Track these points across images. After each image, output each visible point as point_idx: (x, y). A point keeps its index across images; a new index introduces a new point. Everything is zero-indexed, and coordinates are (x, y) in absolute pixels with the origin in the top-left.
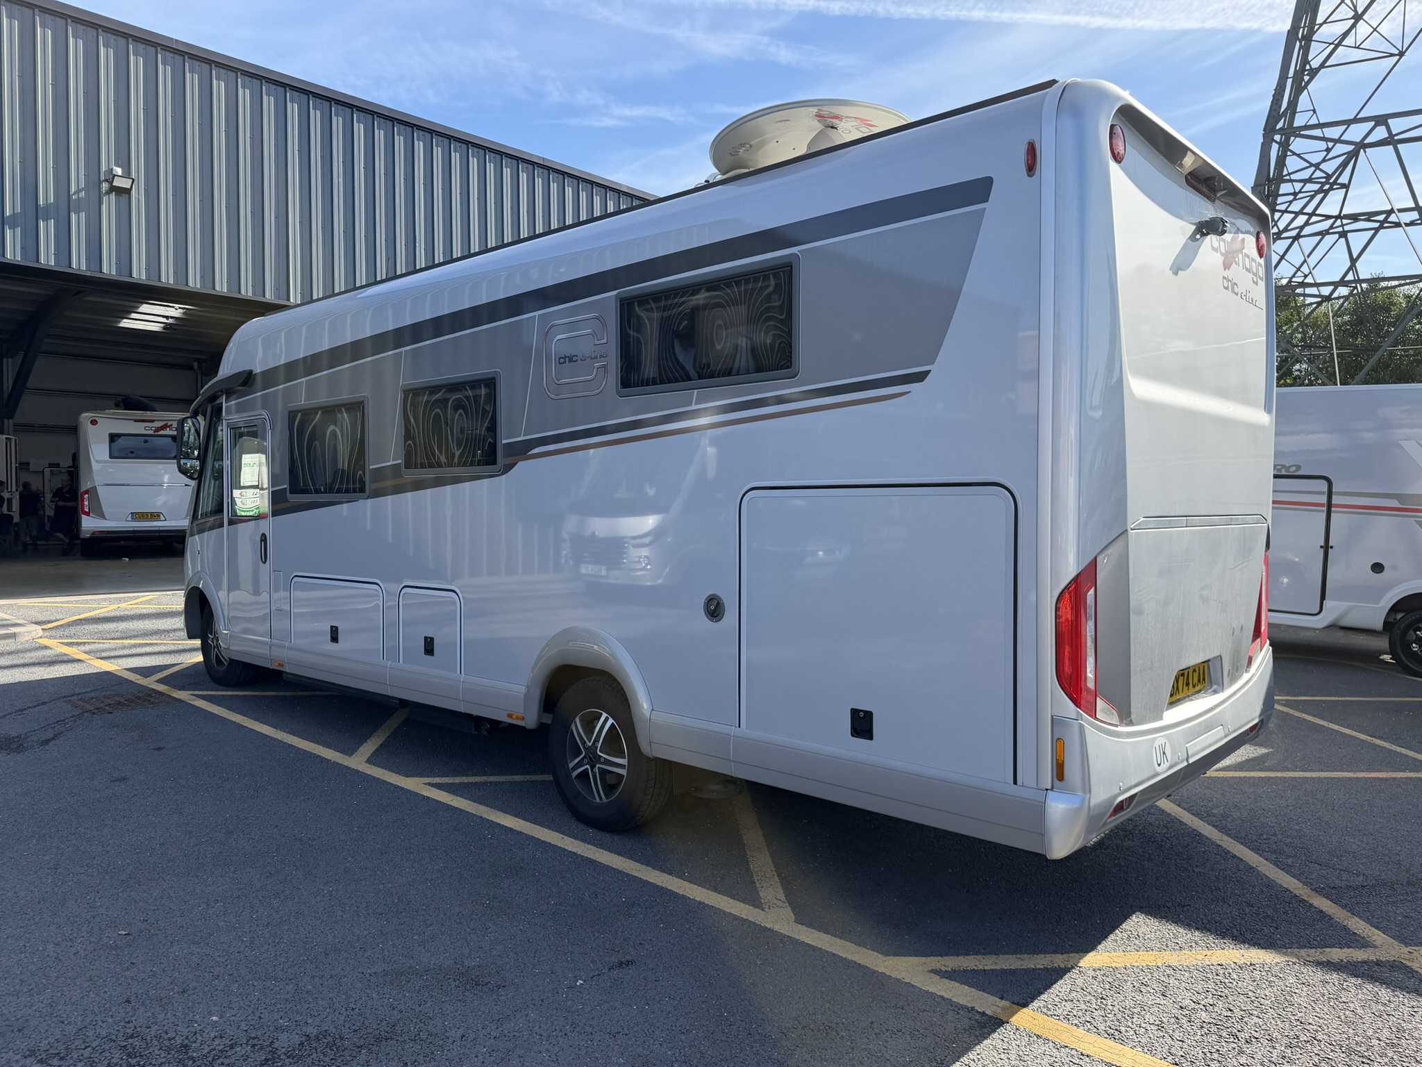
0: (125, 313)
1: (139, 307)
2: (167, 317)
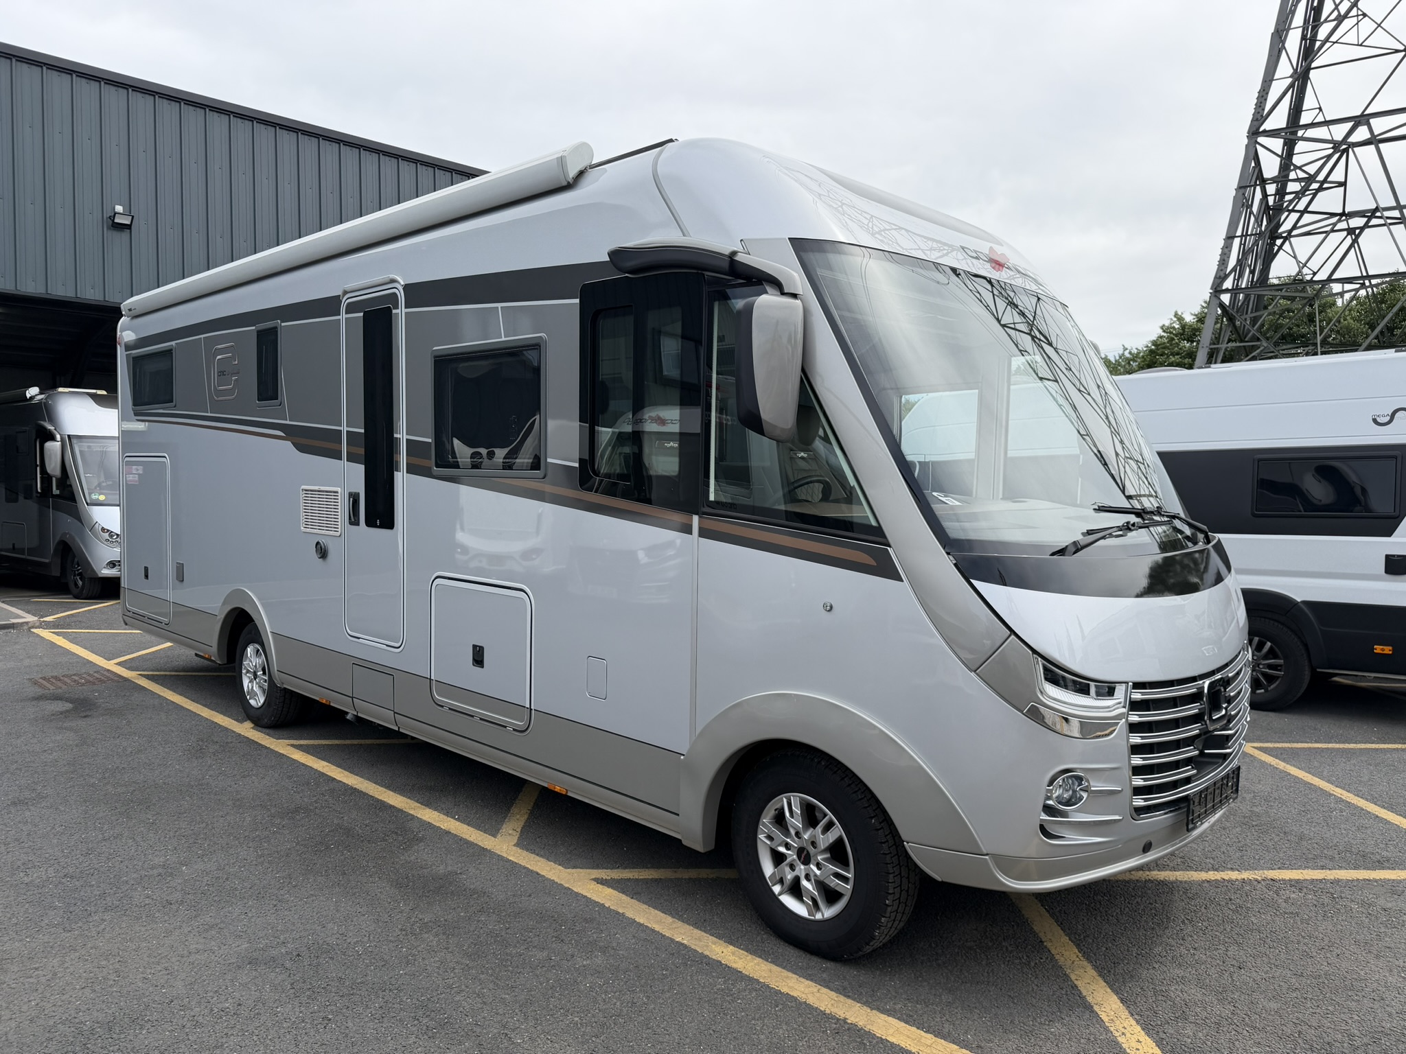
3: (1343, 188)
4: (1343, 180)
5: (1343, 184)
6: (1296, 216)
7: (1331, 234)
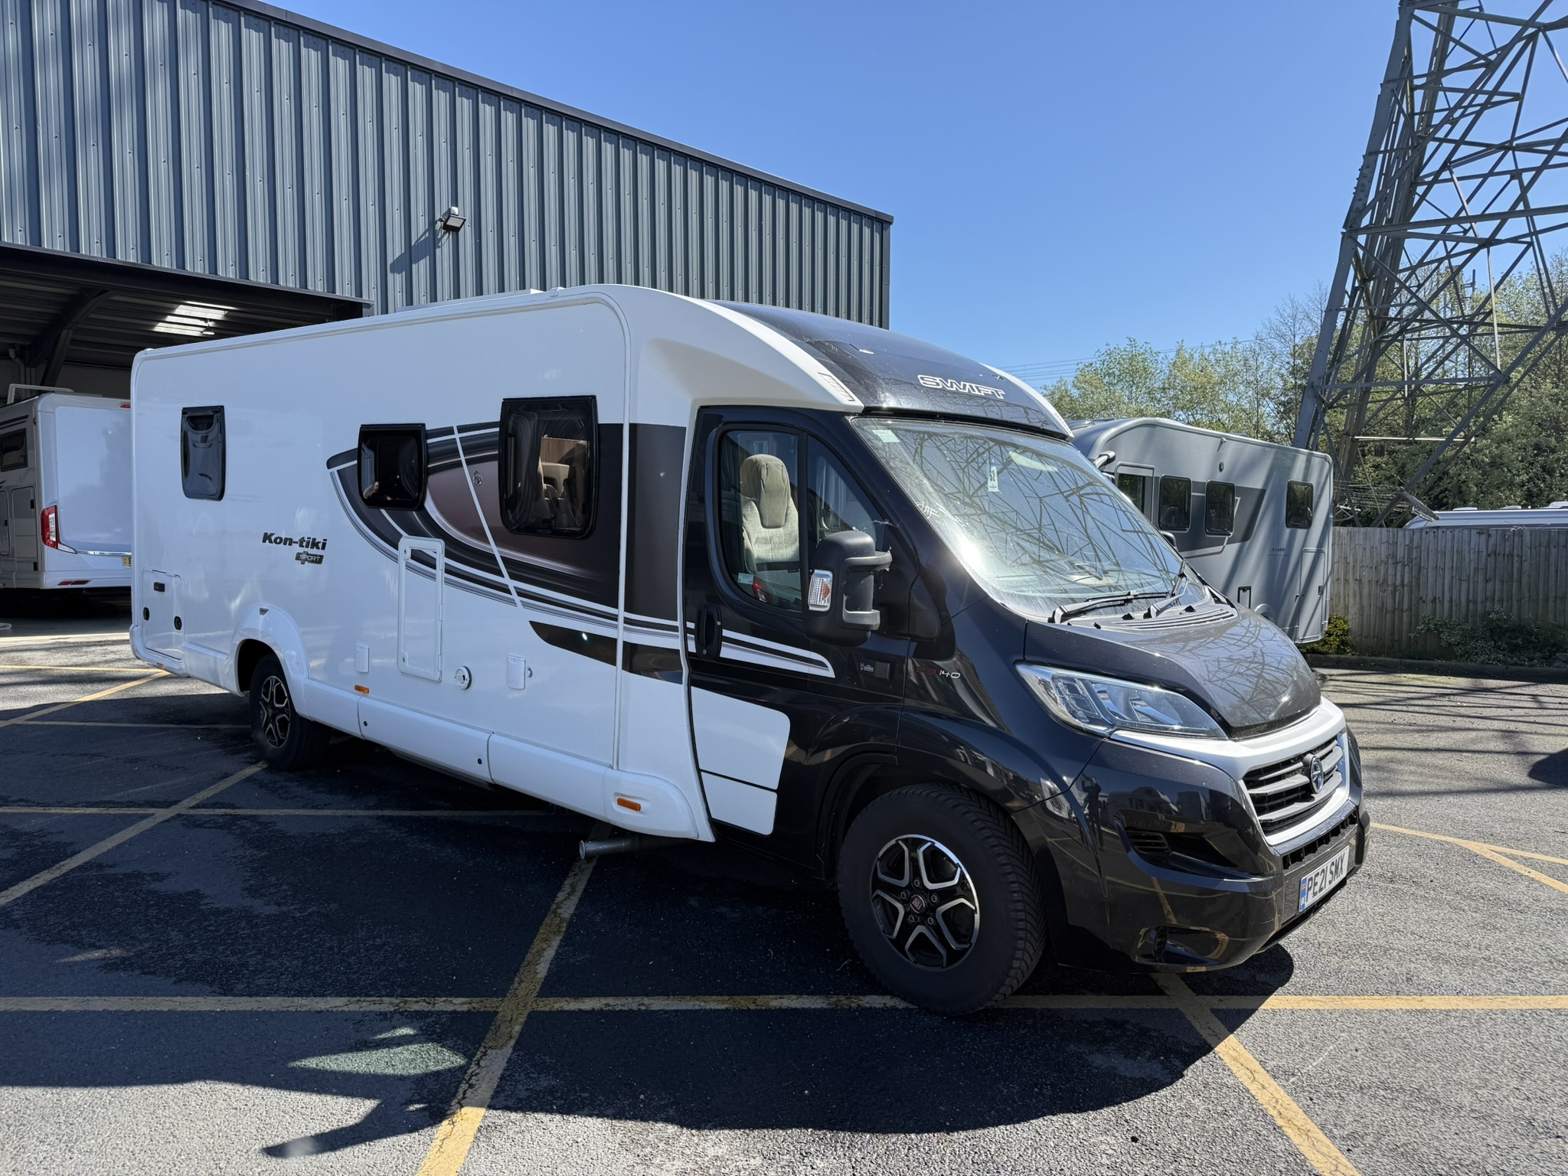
3: (1518, 102)
4: (1519, 91)
5: (1518, 97)
6: (1450, 147)
7: (1490, 179)
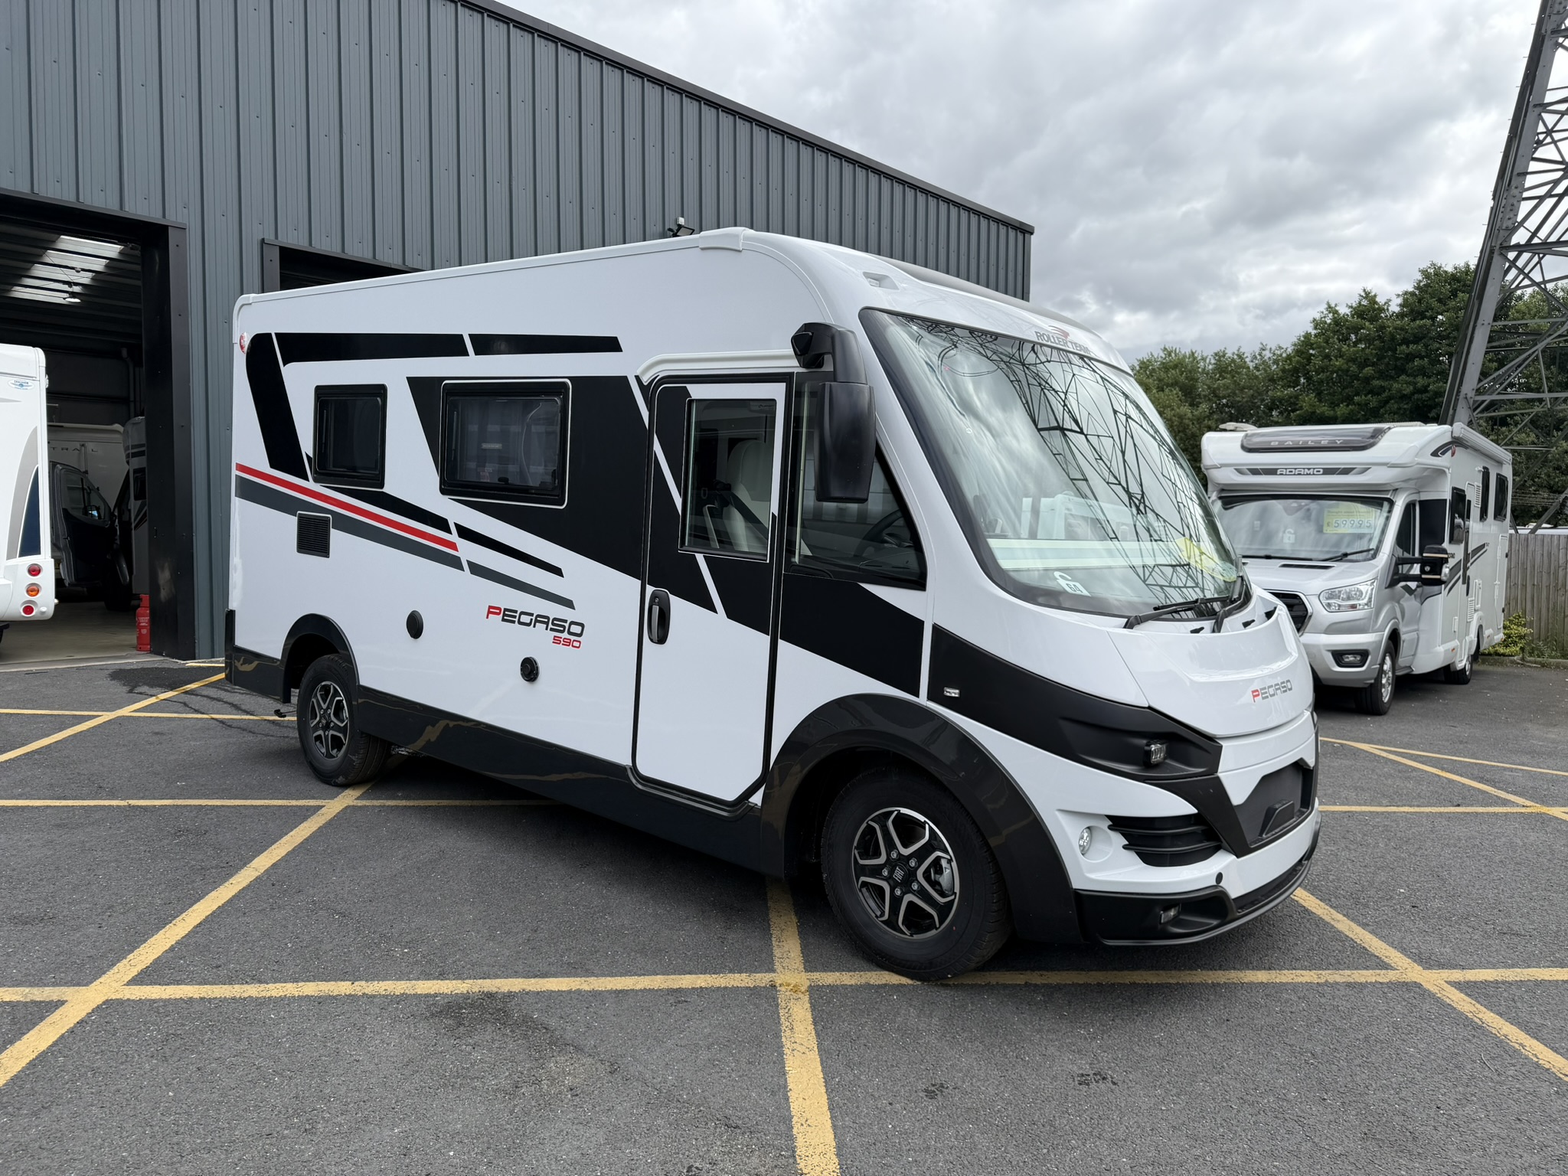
0: (17, 275)
1: (29, 269)
2: (69, 284)
